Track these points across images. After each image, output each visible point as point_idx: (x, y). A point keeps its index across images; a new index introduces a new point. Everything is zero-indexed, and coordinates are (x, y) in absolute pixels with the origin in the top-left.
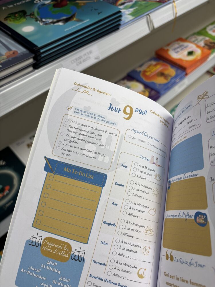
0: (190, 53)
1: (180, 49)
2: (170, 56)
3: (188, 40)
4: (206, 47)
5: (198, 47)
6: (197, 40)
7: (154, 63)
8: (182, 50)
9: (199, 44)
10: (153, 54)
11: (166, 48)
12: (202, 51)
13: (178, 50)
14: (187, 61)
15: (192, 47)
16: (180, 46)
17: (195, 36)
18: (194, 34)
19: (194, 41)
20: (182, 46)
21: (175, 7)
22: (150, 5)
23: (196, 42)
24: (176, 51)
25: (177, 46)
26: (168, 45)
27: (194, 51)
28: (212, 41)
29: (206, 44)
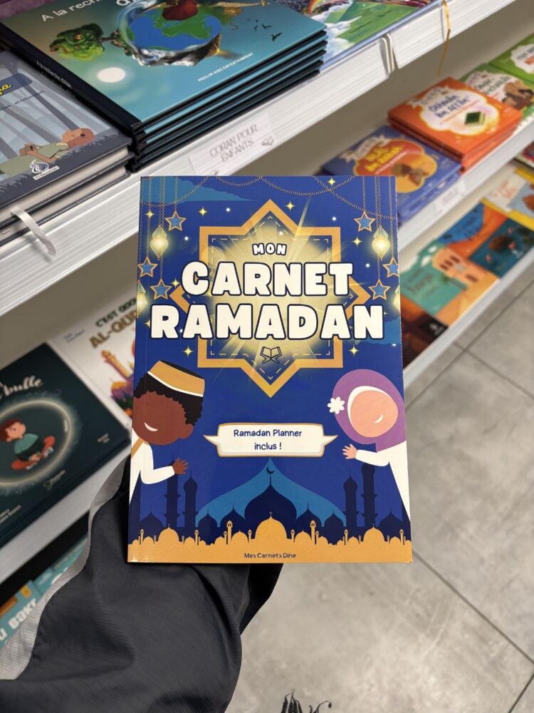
0: (473, 118)
1: (449, 105)
2: (424, 124)
3: (467, 82)
4: (510, 101)
5: (491, 101)
6: (487, 83)
7: (385, 141)
8: (452, 108)
9: (491, 94)
10: (383, 118)
11: (414, 105)
12: (501, 112)
13: (444, 108)
14: (464, 137)
15: (476, 102)
16: (451, 99)
17: (485, 73)
18: (481, 68)
19: (481, 87)
20: (454, 97)
21: (448, 16)
22: (389, 12)
23: (486, 89)
24: (439, 111)
25: (441, 98)
26: (420, 96)
27: (483, 112)
28: (524, 86)
29: (509, 95)
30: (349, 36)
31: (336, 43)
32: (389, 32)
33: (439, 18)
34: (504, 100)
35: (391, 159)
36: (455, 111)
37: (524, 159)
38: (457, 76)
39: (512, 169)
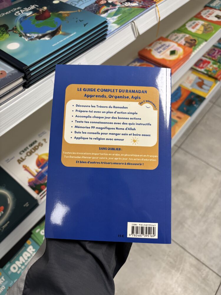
0: (173, 53)
1: (162, 48)
2: (153, 56)
3: (169, 38)
4: (187, 44)
5: (180, 45)
6: (177, 38)
7: (138, 64)
8: (164, 49)
9: (179, 42)
10: (136, 55)
11: (148, 49)
12: (184, 50)
13: (161, 49)
14: (170, 61)
15: (173, 46)
16: (163, 46)
17: (176, 34)
18: (174, 32)
19: (175, 39)
20: (164, 45)
21: (158, 11)
22: (134, 11)
23: (177, 40)
24: (159, 51)
25: (159, 45)
26: (150, 45)
27: (176, 50)
28: (192, 38)
29: (186, 42)
30: (117, 22)
31: (112, 26)
32: (134, 20)
33: (155, 13)
34: (185, 44)
36: (165, 51)
37: (195, 67)
38: (164, 36)
39: (190, 72)
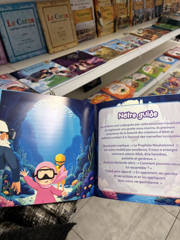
2: (110, 92)
3: (121, 82)
4: (133, 86)
5: (127, 86)
6: (127, 81)
7: (100, 94)
8: (117, 88)
9: (128, 84)
11: (107, 87)
12: (130, 89)
13: (115, 88)
14: (121, 95)
15: (123, 86)
17: (126, 79)
19: (125, 82)
20: (117, 85)
23: (126, 83)
24: (114, 89)
25: (114, 86)
26: (108, 85)
27: (125, 89)
28: (136, 82)
29: (133, 84)
34: (131, 86)
35: (101, 99)
36: (118, 89)
38: (118, 80)
